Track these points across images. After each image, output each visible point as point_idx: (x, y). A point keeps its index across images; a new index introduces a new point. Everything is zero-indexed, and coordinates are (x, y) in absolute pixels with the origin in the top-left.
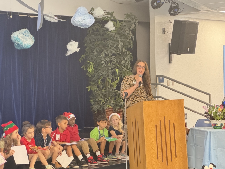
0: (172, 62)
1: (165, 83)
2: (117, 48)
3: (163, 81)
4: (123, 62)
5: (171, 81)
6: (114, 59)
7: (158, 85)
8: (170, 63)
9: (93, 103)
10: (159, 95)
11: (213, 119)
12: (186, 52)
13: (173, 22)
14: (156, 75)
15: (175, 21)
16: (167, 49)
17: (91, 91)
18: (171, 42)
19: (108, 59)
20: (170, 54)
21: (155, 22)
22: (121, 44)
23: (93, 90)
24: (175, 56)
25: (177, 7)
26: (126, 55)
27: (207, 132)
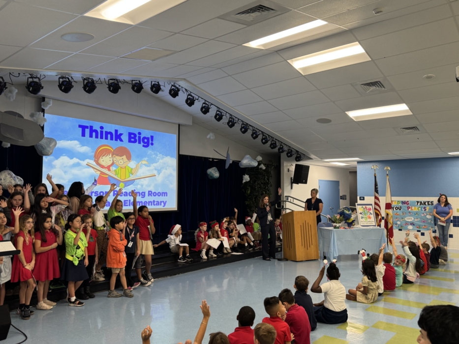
0: (293, 188)
1: (289, 200)
2: (264, 179)
3: (288, 199)
4: (267, 188)
5: (292, 199)
6: (262, 186)
7: (286, 201)
8: (292, 189)
9: (249, 211)
10: (287, 207)
11: (334, 223)
12: (302, 183)
13: (294, 165)
14: (285, 195)
15: (296, 165)
16: (290, 181)
17: (248, 204)
18: (293, 176)
19: (259, 186)
20: (292, 183)
21: (284, 165)
22: (266, 177)
23: (249, 203)
24: (294, 185)
25: (300, 157)
26: (268, 184)
27: (332, 230)
